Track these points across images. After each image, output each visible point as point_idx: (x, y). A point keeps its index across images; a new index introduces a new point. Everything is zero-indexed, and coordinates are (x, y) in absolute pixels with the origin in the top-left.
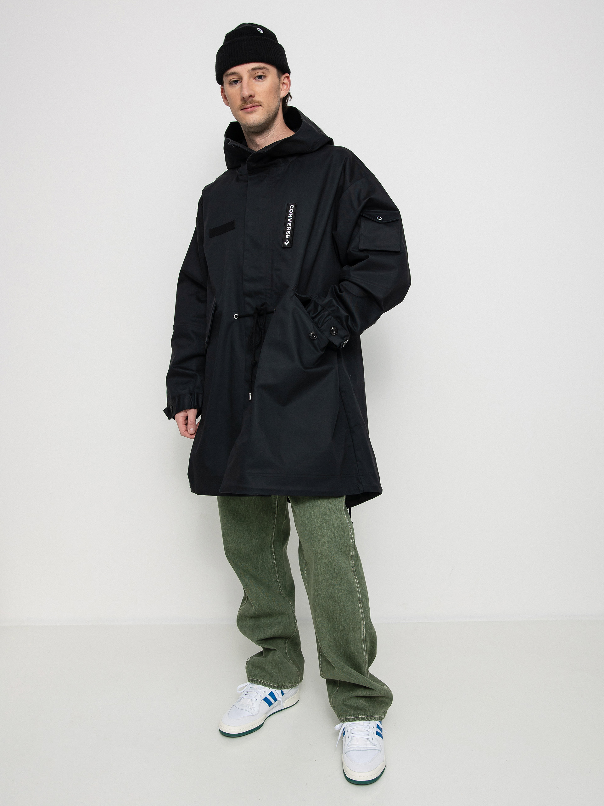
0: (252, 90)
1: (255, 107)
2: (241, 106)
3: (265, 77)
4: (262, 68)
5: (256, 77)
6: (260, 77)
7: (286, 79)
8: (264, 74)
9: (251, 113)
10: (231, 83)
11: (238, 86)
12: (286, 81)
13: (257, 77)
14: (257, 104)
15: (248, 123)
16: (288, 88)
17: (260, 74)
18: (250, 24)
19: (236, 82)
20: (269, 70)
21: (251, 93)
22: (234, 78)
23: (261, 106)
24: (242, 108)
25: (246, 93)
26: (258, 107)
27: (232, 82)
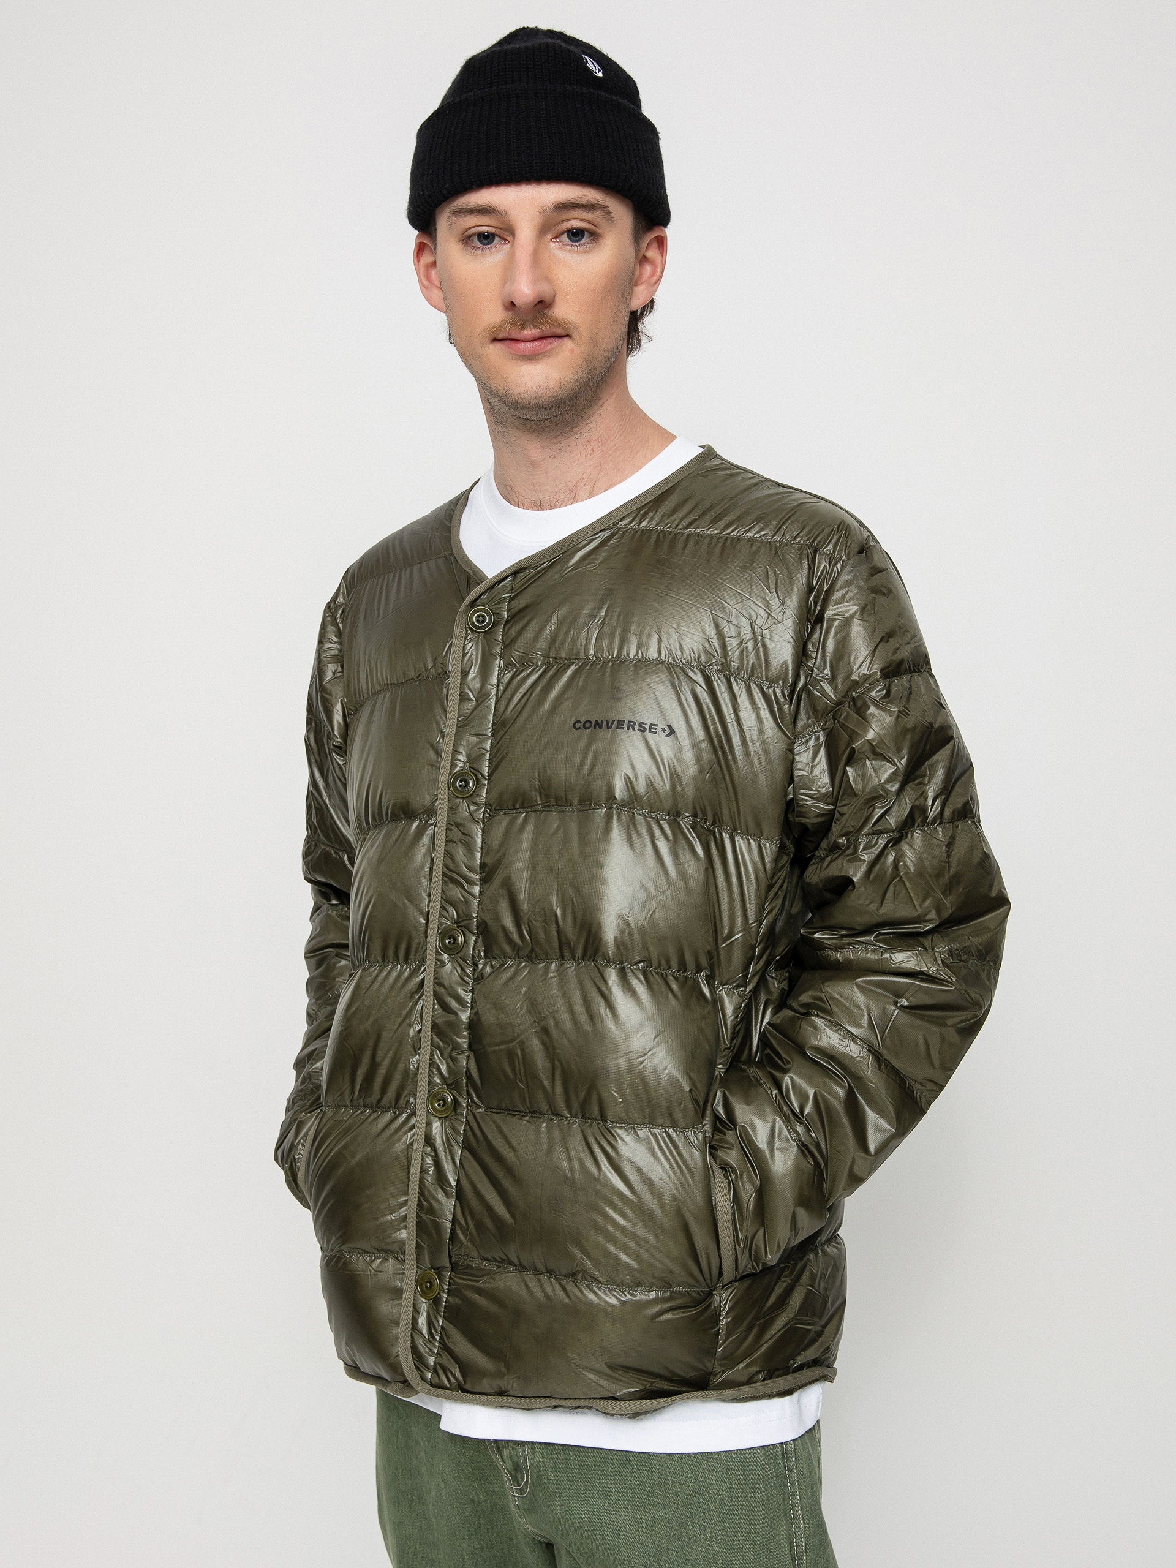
0: (548, 279)
1: (549, 340)
2: (499, 329)
3: (595, 236)
4: (591, 207)
5: (563, 233)
6: (576, 235)
7: (655, 245)
8: (593, 227)
9: (530, 358)
10: (466, 239)
11: (494, 257)
12: (652, 253)
13: (565, 235)
14: (559, 331)
15: (516, 391)
16: (655, 278)
17: (576, 224)
18: (551, 33)
19: (486, 238)
20: (613, 215)
21: (544, 289)
22: (484, 224)
23: (568, 336)
24: (500, 336)
25: (525, 290)
26: (560, 341)
27: (473, 235)
